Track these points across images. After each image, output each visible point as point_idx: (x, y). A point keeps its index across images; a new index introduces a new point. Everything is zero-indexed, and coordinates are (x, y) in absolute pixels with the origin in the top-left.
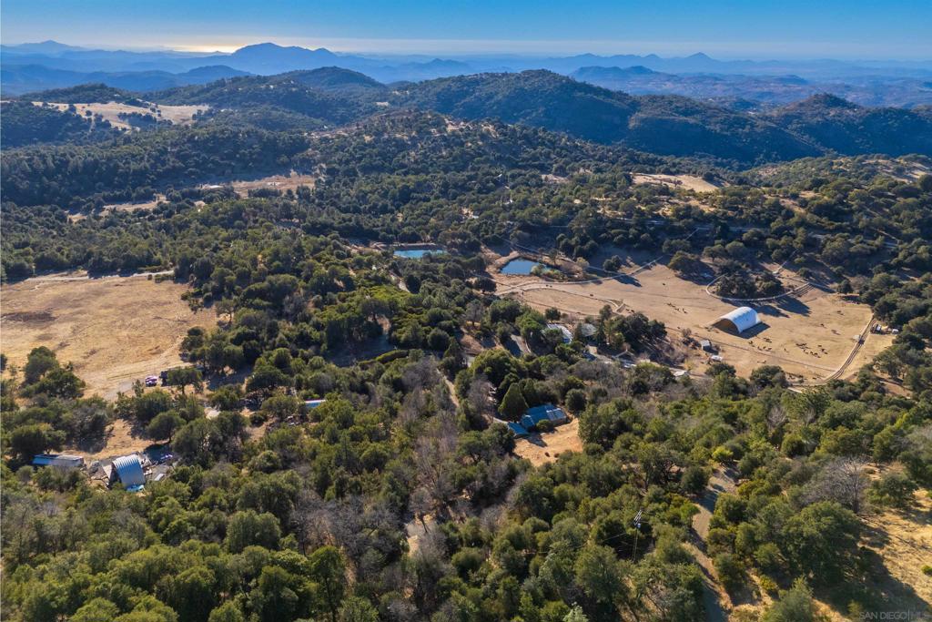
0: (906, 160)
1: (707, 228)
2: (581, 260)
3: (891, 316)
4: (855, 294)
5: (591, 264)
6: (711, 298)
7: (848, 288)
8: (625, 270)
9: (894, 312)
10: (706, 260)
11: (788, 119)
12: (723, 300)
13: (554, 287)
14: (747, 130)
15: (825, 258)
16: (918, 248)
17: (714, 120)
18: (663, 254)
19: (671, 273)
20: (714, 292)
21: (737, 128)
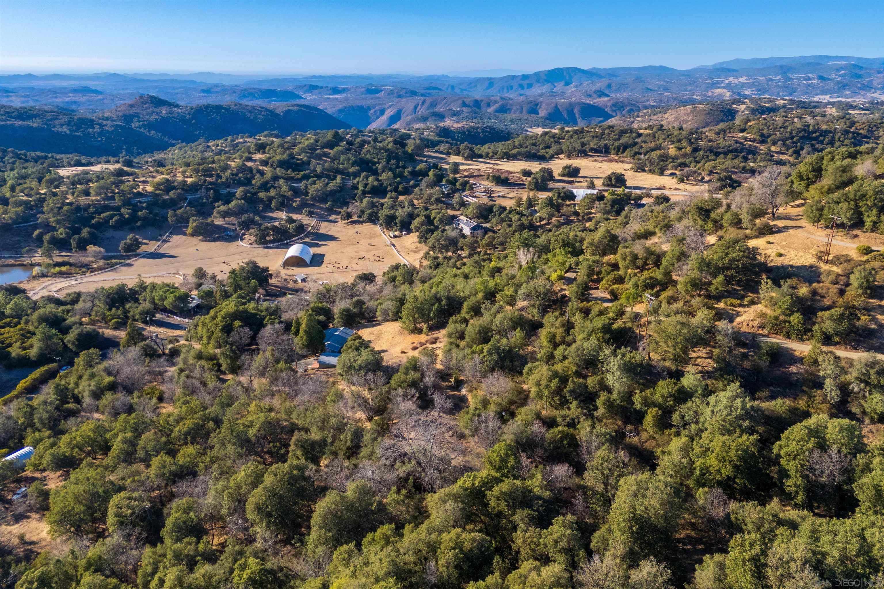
0: (265, 136)
1: (198, 195)
2: (92, 248)
3: (396, 224)
4: (355, 218)
5: (107, 251)
6: (252, 249)
7: (349, 216)
8: (143, 248)
9: (397, 221)
10: (218, 222)
11: (128, 118)
12: (264, 248)
13: (85, 280)
14: (97, 129)
15: (313, 199)
16: (367, 179)
17: (56, 122)
18: (171, 226)
19: (195, 240)
20: (251, 244)
21: (86, 129)
